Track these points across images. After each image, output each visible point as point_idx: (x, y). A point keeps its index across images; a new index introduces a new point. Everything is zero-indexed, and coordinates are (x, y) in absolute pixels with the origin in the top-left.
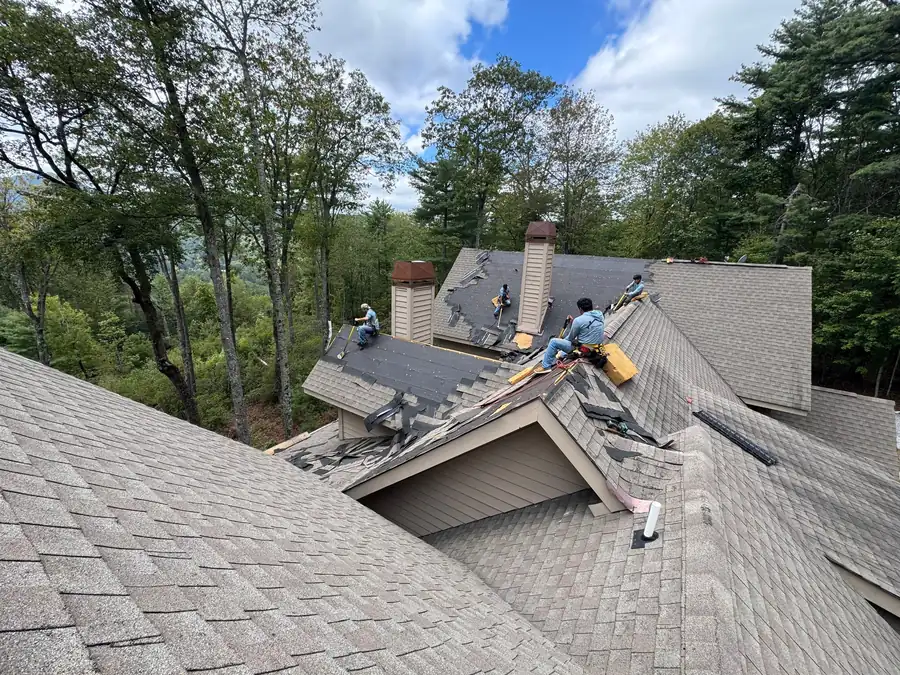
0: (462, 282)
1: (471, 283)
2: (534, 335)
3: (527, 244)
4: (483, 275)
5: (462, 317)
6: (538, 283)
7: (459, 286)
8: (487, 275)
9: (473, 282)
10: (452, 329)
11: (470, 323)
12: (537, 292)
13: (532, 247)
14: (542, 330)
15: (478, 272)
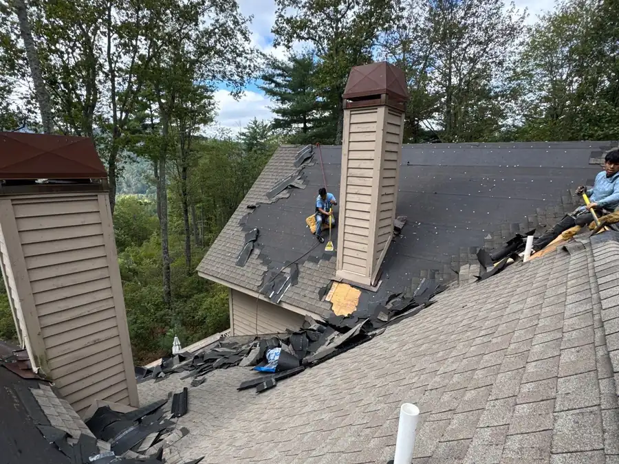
0: (269, 195)
1: (280, 196)
2: (363, 289)
3: (346, 113)
4: (298, 183)
5: (257, 251)
6: (368, 191)
7: (265, 200)
8: (306, 182)
9: (285, 194)
10: (240, 270)
11: (266, 262)
12: (366, 207)
13: (356, 118)
14: (377, 280)
15: (293, 178)
